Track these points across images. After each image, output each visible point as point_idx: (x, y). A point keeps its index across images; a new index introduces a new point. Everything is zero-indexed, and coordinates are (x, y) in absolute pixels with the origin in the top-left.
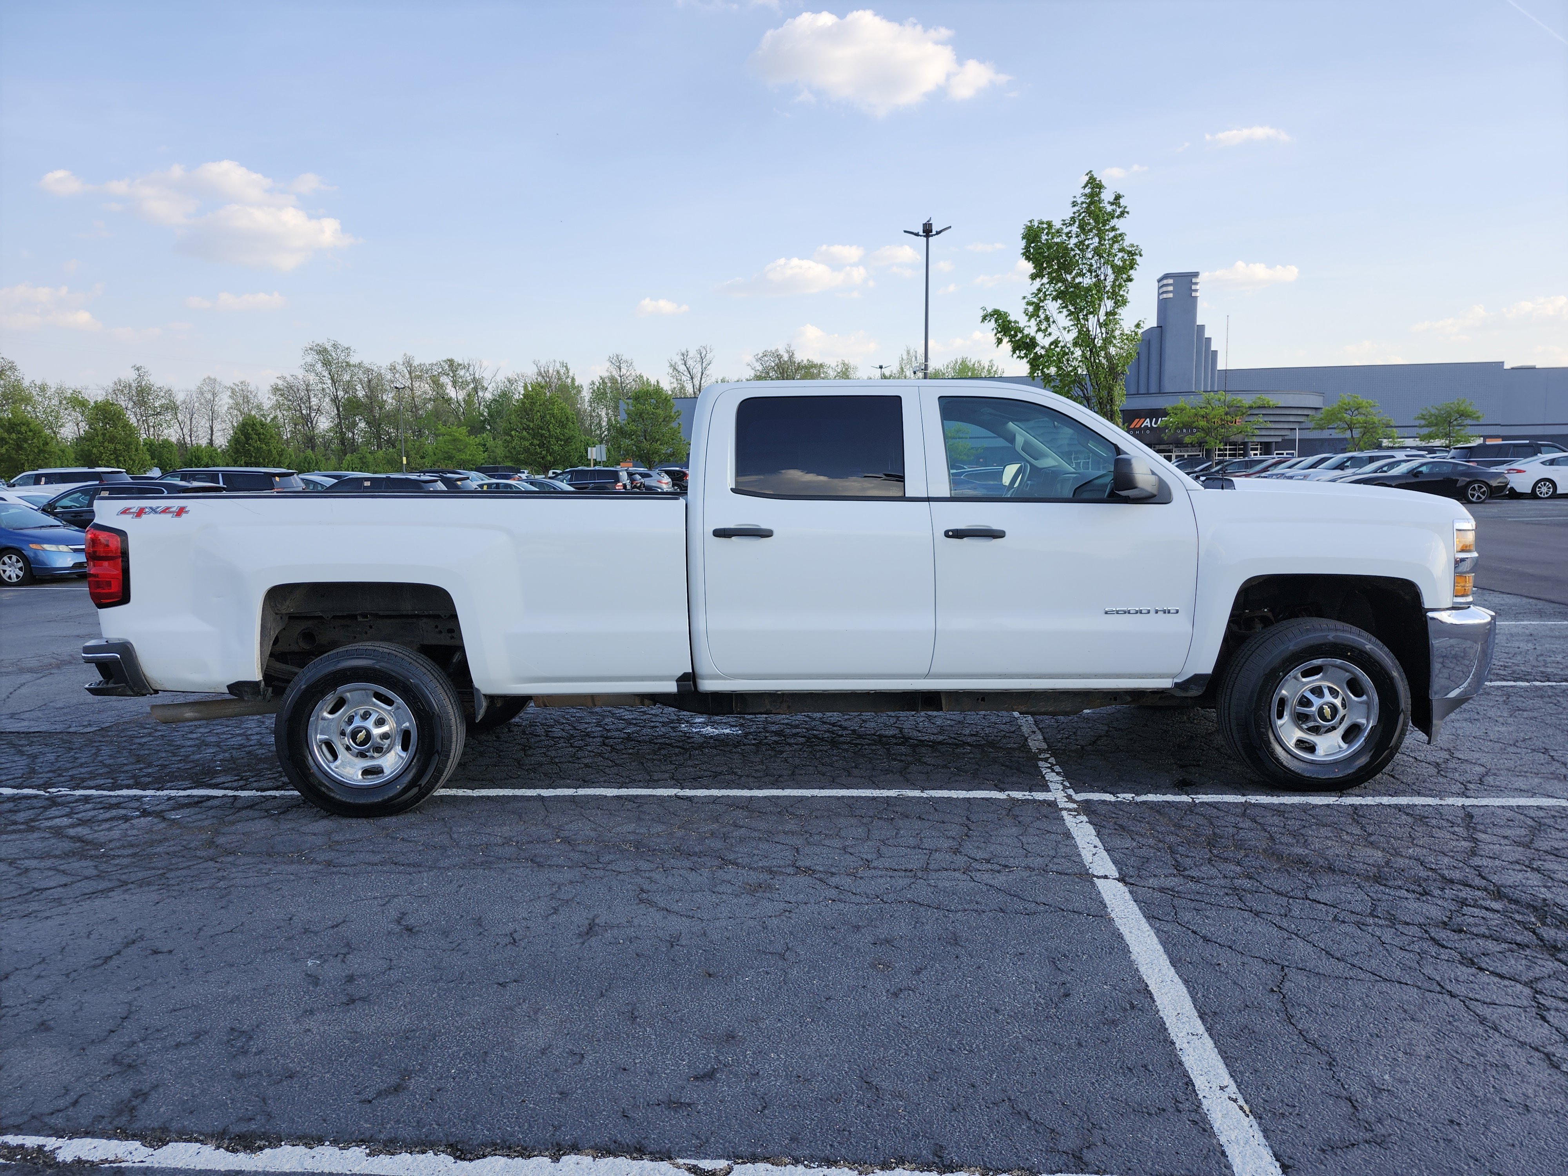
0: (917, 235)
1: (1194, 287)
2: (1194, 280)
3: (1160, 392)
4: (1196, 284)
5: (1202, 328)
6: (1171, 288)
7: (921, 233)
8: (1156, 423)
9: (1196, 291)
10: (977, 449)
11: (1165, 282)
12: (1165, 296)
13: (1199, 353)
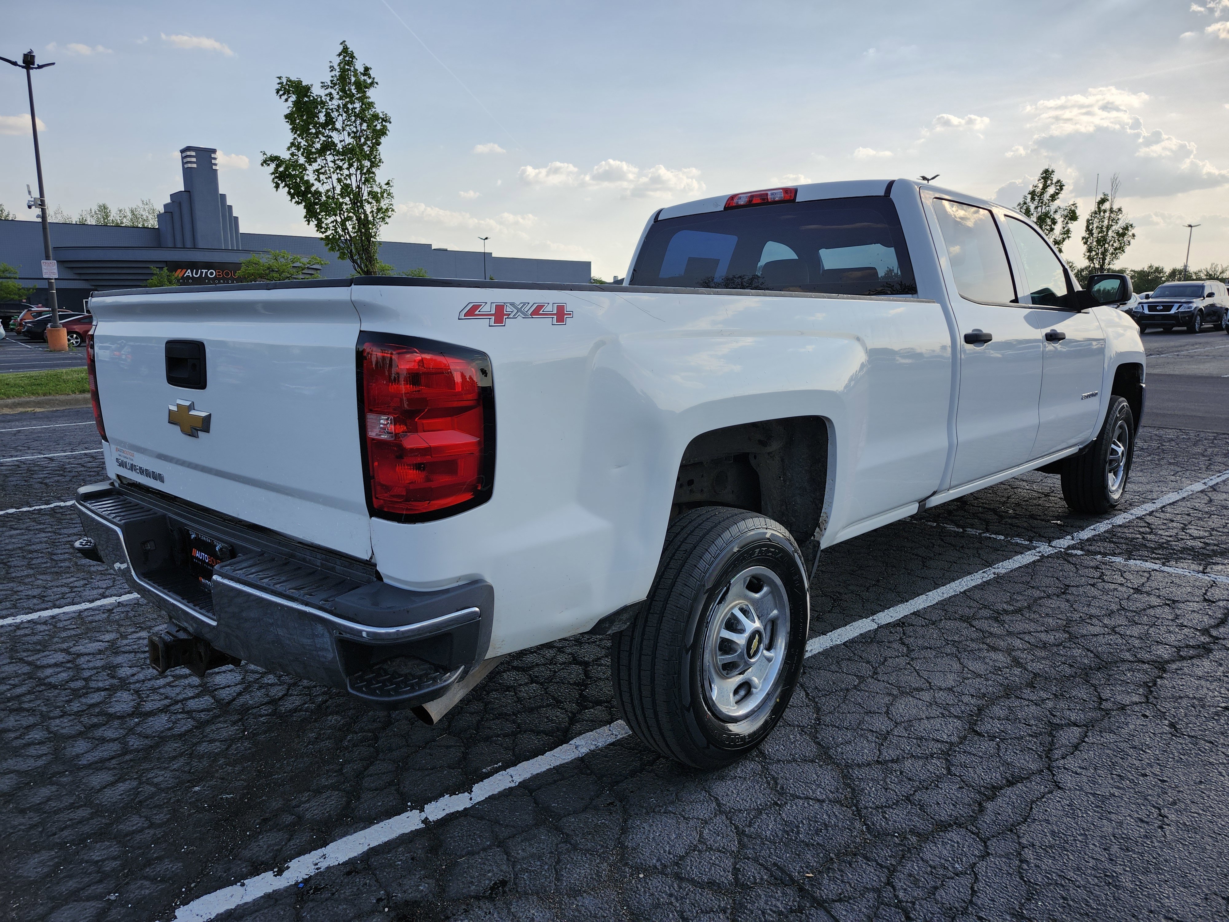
0: (15, 64)
1: (213, 161)
2: (213, 156)
3: (195, 247)
4: (215, 159)
5: (223, 196)
6: (194, 160)
7: (20, 62)
8: (196, 274)
9: (216, 165)
10: (29, 289)
11: (188, 153)
12: (190, 165)
13: (224, 216)
